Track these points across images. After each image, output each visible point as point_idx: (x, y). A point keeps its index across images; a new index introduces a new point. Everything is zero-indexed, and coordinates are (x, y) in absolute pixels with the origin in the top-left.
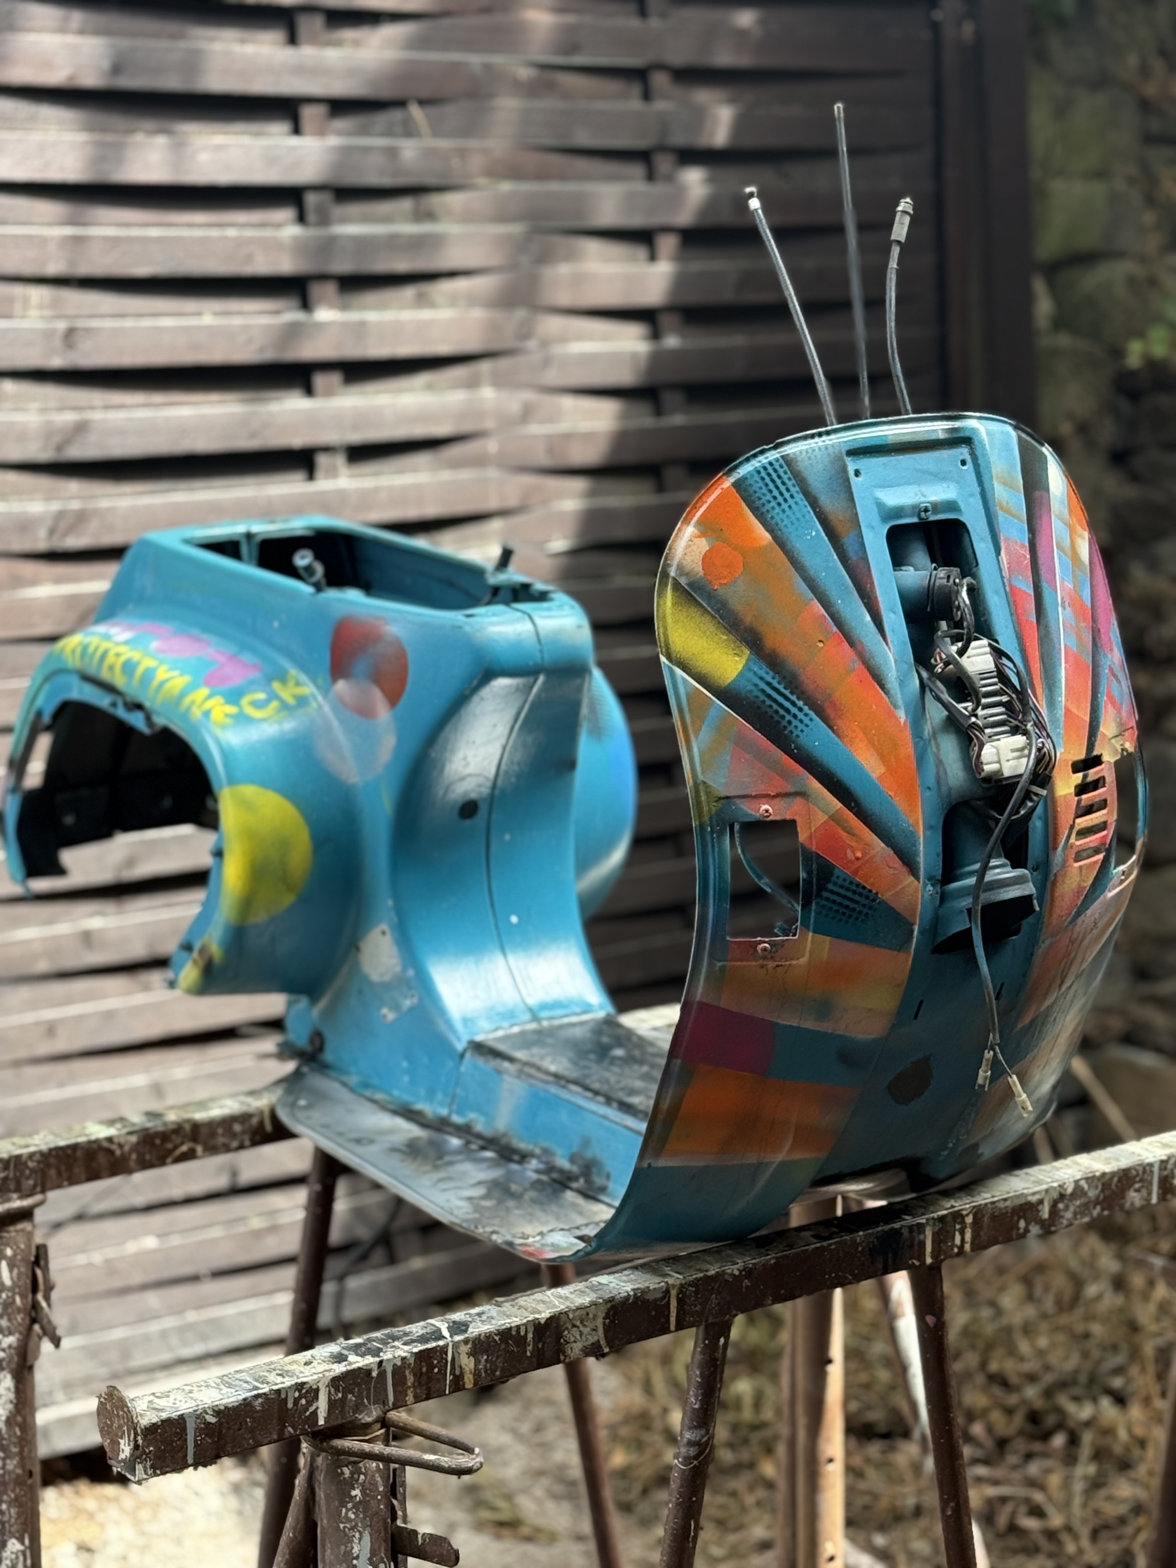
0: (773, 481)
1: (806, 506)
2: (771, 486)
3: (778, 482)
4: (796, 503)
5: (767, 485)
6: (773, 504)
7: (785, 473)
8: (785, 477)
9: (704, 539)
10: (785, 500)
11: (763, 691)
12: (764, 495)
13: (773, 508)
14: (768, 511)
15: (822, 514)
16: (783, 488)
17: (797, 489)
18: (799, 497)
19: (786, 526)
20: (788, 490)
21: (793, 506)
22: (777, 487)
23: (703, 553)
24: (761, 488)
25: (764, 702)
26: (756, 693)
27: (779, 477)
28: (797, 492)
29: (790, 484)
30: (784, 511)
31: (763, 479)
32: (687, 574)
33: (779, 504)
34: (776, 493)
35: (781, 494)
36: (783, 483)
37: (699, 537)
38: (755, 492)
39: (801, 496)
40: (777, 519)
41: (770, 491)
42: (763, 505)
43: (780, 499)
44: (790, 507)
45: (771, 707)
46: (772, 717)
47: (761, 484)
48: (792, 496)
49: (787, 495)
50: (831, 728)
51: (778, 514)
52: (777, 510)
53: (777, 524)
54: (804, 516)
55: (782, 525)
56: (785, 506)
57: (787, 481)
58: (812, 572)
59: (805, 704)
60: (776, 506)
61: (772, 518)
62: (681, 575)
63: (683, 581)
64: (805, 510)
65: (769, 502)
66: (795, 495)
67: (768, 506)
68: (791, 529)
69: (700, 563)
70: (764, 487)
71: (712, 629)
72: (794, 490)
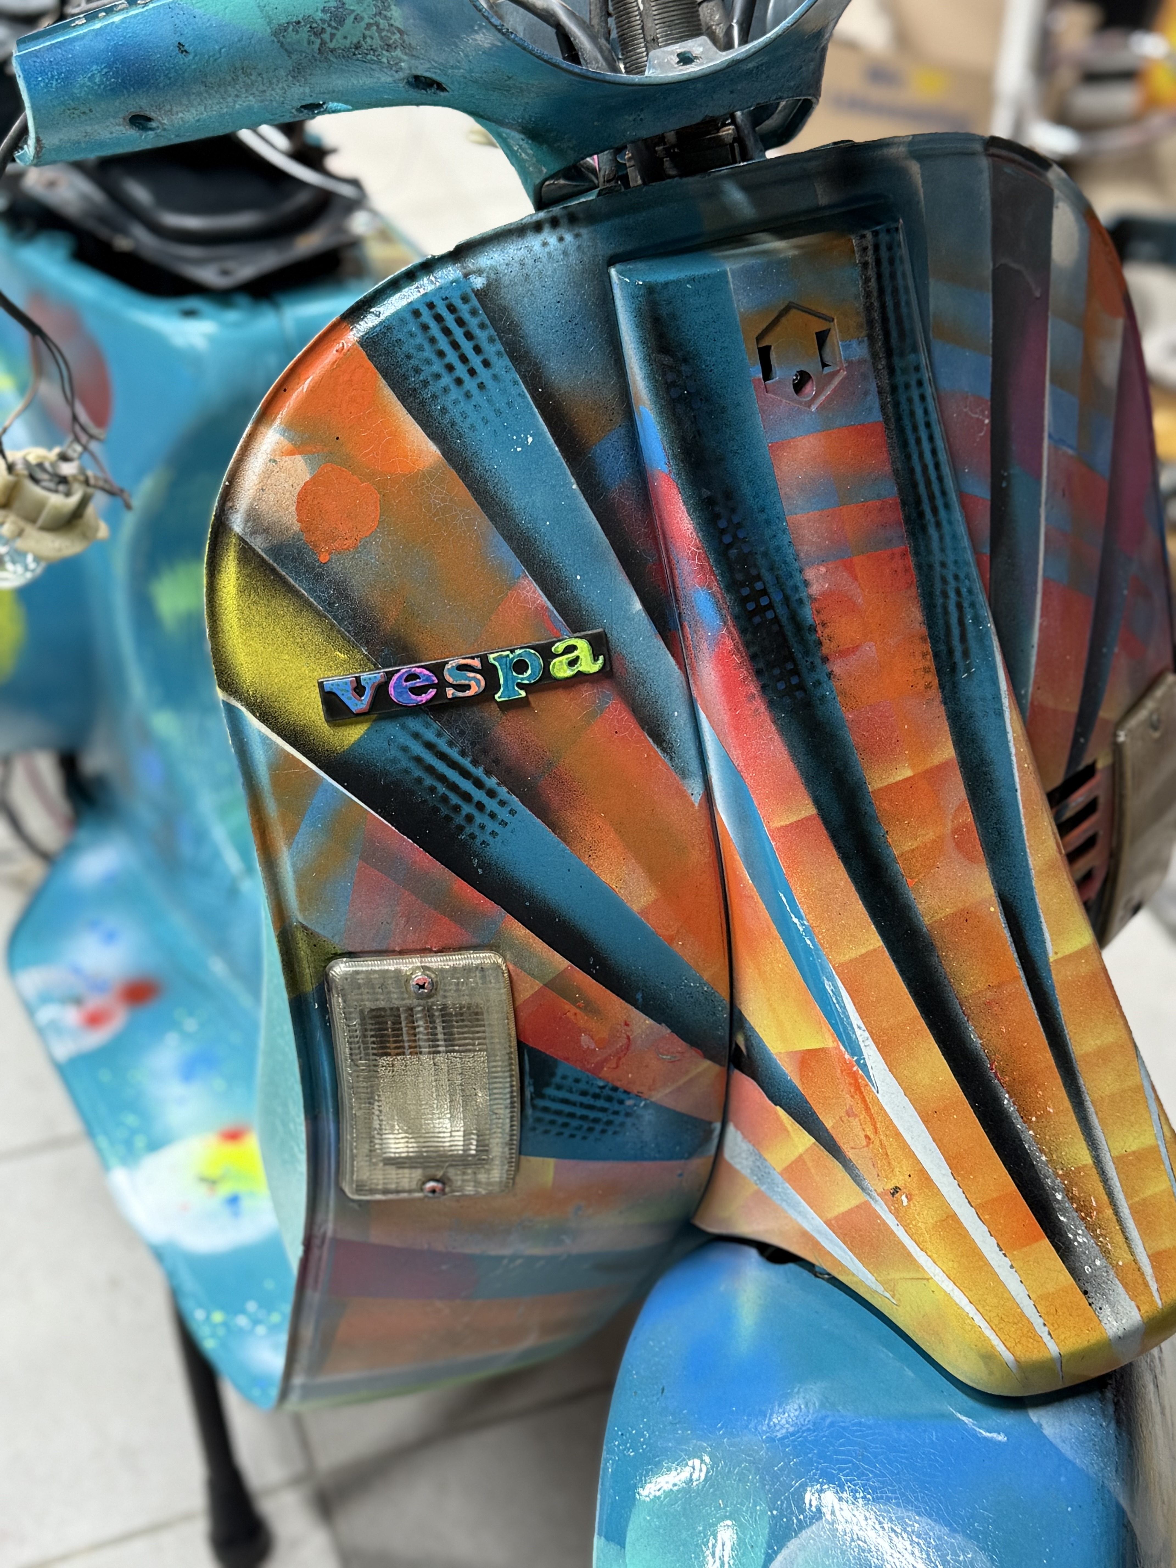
0: (447, 332)
1: (515, 383)
2: (443, 343)
3: (458, 333)
4: (495, 377)
5: (433, 340)
6: (446, 380)
7: (474, 313)
8: (473, 323)
9: (299, 458)
10: (472, 372)
11: (418, 760)
12: (428, 362)
13: (446, 390)
14: (434, 396)
15: (551, 396)
16: (467, 347)
17: (499, 346)
18: (502, 364)
19: (472, 427)
20: (478, 350)
21: (489, 383)
22: (455, 345)
23: (299, 489)
24: (420, 348)
25: (419, 781)
26: (405, 763)
27: (460, 322)
28: (499, 354)
29: (482, 336)
30: (468, 395)
31: (425, 328)
32: (266, 531)
33: (459, 382)
34: (452, 357)
35: (464, 359)
36: (469, 336)
37: (291, 453)
38: (409, 357)
39: (506, 361)
40: (454, 412)
41: (441, 354)
42: (425, 383)
43: (461, 371)
44: (481, 386)
45: (433, 789)
46: (436, 810)
47: (420, 339)
48: (486, 364)
49: (476, 361)
50: (553, 826)
51: (456, 402)
52: (455, 393)
53: (453, 424)
54: (510, 404)
55: (464, 426)
56: (470, 384)
57: (477, 332)
58: (523, 521)
59: (503, 782)
60: (453, 386)
61: (444, 410)
62: (254, 533)
63: (258, 544)
64: (514, 391)
65: (438, 376)
66: (494, 359)
67: (436, 387)
68: (484, 432)
69: (293, 508)
70: (427, 346)
71: (319, 639)
72: (491, 350)
